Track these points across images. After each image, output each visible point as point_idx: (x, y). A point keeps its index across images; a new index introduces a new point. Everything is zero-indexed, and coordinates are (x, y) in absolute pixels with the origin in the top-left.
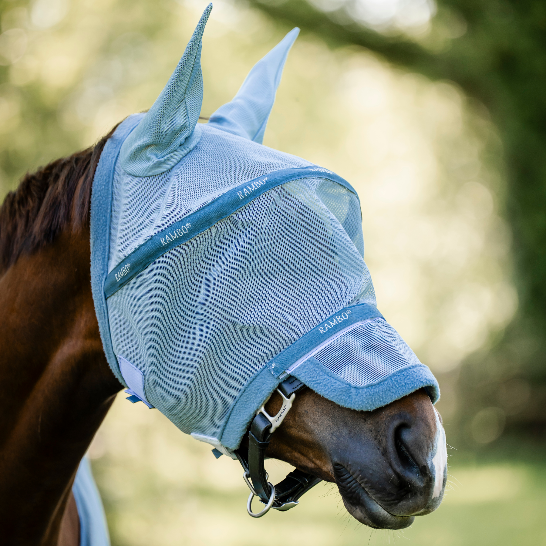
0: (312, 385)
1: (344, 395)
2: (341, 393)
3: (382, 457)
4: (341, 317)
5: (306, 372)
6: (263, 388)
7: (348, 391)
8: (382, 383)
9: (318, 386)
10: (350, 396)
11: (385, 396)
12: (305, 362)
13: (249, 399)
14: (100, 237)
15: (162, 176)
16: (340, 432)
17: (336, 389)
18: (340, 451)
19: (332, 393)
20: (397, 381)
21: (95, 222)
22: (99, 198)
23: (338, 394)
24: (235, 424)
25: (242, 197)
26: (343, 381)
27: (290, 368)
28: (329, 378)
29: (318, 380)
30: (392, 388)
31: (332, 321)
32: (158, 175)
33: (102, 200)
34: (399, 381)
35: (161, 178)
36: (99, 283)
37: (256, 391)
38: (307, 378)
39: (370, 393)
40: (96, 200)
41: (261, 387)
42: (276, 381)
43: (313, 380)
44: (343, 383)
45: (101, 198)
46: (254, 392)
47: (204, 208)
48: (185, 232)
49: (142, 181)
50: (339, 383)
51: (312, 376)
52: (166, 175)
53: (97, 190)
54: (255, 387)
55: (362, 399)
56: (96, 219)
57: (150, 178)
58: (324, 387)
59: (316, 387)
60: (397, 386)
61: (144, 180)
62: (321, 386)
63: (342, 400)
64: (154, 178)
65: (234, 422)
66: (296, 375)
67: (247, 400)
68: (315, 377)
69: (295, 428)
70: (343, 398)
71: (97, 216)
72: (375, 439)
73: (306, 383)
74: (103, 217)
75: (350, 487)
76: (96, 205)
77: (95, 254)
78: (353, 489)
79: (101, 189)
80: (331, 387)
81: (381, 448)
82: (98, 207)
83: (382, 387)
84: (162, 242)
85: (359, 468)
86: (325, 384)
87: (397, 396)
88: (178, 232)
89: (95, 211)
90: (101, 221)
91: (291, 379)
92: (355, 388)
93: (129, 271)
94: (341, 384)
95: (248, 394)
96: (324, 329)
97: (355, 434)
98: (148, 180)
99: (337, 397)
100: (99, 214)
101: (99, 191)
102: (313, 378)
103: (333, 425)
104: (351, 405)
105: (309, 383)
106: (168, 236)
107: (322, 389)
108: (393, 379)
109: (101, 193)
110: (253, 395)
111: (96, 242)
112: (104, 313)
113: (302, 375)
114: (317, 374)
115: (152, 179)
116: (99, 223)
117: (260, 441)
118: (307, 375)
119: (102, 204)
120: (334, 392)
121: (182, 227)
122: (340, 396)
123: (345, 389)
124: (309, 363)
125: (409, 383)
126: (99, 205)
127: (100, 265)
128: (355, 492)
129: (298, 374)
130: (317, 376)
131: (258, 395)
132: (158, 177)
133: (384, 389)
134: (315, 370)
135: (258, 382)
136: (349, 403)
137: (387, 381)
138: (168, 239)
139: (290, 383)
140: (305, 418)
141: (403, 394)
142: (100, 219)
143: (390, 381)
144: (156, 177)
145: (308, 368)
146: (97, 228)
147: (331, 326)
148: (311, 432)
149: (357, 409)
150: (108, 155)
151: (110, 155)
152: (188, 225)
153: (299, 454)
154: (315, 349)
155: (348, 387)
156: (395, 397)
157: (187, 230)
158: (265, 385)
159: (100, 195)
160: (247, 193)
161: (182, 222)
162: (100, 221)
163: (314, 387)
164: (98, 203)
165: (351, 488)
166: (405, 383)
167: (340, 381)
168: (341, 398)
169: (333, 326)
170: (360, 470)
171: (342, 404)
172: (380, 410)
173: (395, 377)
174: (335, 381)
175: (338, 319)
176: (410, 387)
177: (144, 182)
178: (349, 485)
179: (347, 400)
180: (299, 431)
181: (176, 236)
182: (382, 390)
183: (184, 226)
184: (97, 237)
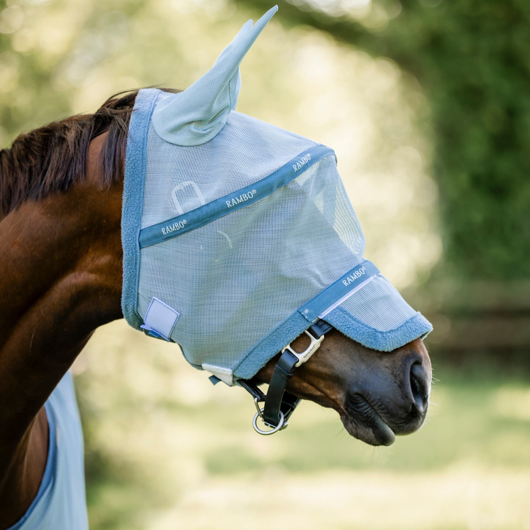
0: (343, 329)
1: (371, 338)
2: (368, 336)
3: (399, 389)
4: (359, 272)
5: (337, 317)
6: (295, 330)
7: (374, 335)
8: (400, 329)
9: (348, 330)
10: (375, 339)
11: (402, 340)
12: (334, 310)
13: (279, 338)
14: (134, 195)
15: (202, 146)
16: (358, 367)
17: (364, 333)
18: (360, 383)
19: (361, 336)
20: (410, 327)
21: (129, 181)
22: (134, 161)
23: (366, 337)
24: (258, 358)
25: (296, 170)
26: (369, 326)
27: (322, 314)
28: (357, 324)
29: (347, 325)
30: (407, 332)
31: (353, 276)
32: (199, 146)
33: (136, 163)
34: (411, 327)
35: (202, 147)
36: (133, 234)
37: (287, 332)
38: (338, 323)
39: (392, 337)
40: (131, 163)
41: (292, 328)
42: (308, 324)
43: (344, 324)
44: (370, 328)
45: (136, 161)
46: (285, 332)
47: (267, 178)
48: (250, 197)
49: (186, 150)
50: (366, 328)
51: (342, 322)
52: (206, 145)
53: (132, 154)
54: (287, 329)
55: (385, 342)
56: (130, 180)
57: (193, 148)
58: (353, 331)
59: (347, 331)
60: (411, 331)
61: (187, 149)
62: (351, 330)
63: (369, 342)
64: (196, 148)
65: (257, 356)
66: (329, 320)
67: (276, 339)
68: (345, 323)
69: (315, 363)
70: (370, 340)
71: (132, 176)
72: (392, 374)
73: (338, 327)
74: (137, 178)
75: (366, 413)
76: (131, 168)
77: (128, 209)
78: (369, 414)
79: (136, 154)
80: (359, 331)
81: (397, 382)
82: (133, 169)
83: (400, 332)
84: (228, 205)
85: (378, 398)
86: (354, 329)
87: (410, 340)
88: (244, 197)
89: (129, 172)
90: (136, 181)
91: (321, 323)
92: (381, 332)
93: (183, 227)
94: (368, 329)
95: (278, 334)
96: (347, 282)
97: (372, 369)
98: (192, 149)
99: (365, 339)
100: (134, 175)
101: (134, 155)
102: (343, 323)
103: (352, 362)
104: (376, 346)
105: (340, 328)
106: (234, 200)
107: (352, 333)
108: (407, 325)
109: (135, 157)
110: (284, 335)
111: (129, 199)
112: (136, 260)
113: (334, 320)
114: (347, 320)
115: (194, 148)
116: (134, 183)
117: (289, 373)
118: (338, 321)
119: (137, 167)
120: (362, 335)
121: (248, 193)
122: (367, 339)
123: (372, 333)
124: (338, 310)
125: (418, 329)
126: (134, 168)
127: (134, 219)
128: (371, 416)
129: (330, 319)
130: (346, 322)
131: (289, 335)
132: (199, 147)
133: (401, 334)
134: (344, 316)
135: (290, 324)
136: (374, 344)
137: (403, 327)
138: (234, 202)
139: (320, 327)
140: (326, 355)
141: (414, 338)
142: (134, 179)
143: (405, 327)
144: (198, 147)
145: (338, 315)
146: (132, 187)
147: (352, 280)
148: (331, 367)
149: (380, 350)
150: (139, 124)
151: (141, 125)
152: (254, 191)
153: (308, 384)
154: (341, 299)
155: (374, 332)
156: (409, 340)
157: (252, 195)
158: (296, 327)
159: (135, 159)
160: (300, 167)
161: (247, 189)
162: (134, 181)
163: (344, 330)
164: (133, 166)
165: (368, 413)
166: (416, 329)
167: (366, 326)
168: (368, 340)
169: (354, 280)
170: (379, 399)
171: (367, 346)
172: (396, 350)
173: (408, 324)
174: (362, 326)
175: (357, 274)
176: (420, 332)
177: (187, 150)
178: (366, 411)
179: (373, 342)
180: (318, 366)
181: (242, 200)
182: (400, 334)
183: (250, 192)
184: (131, 195)
